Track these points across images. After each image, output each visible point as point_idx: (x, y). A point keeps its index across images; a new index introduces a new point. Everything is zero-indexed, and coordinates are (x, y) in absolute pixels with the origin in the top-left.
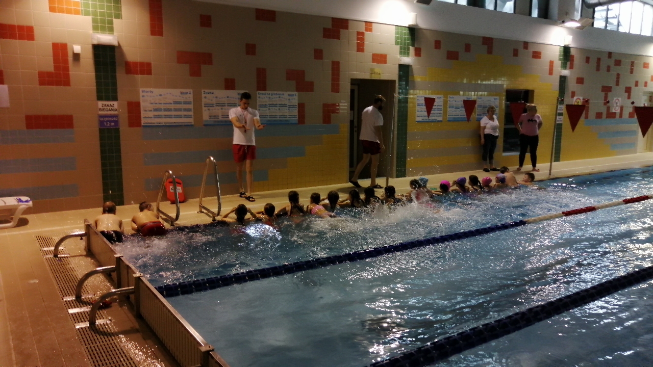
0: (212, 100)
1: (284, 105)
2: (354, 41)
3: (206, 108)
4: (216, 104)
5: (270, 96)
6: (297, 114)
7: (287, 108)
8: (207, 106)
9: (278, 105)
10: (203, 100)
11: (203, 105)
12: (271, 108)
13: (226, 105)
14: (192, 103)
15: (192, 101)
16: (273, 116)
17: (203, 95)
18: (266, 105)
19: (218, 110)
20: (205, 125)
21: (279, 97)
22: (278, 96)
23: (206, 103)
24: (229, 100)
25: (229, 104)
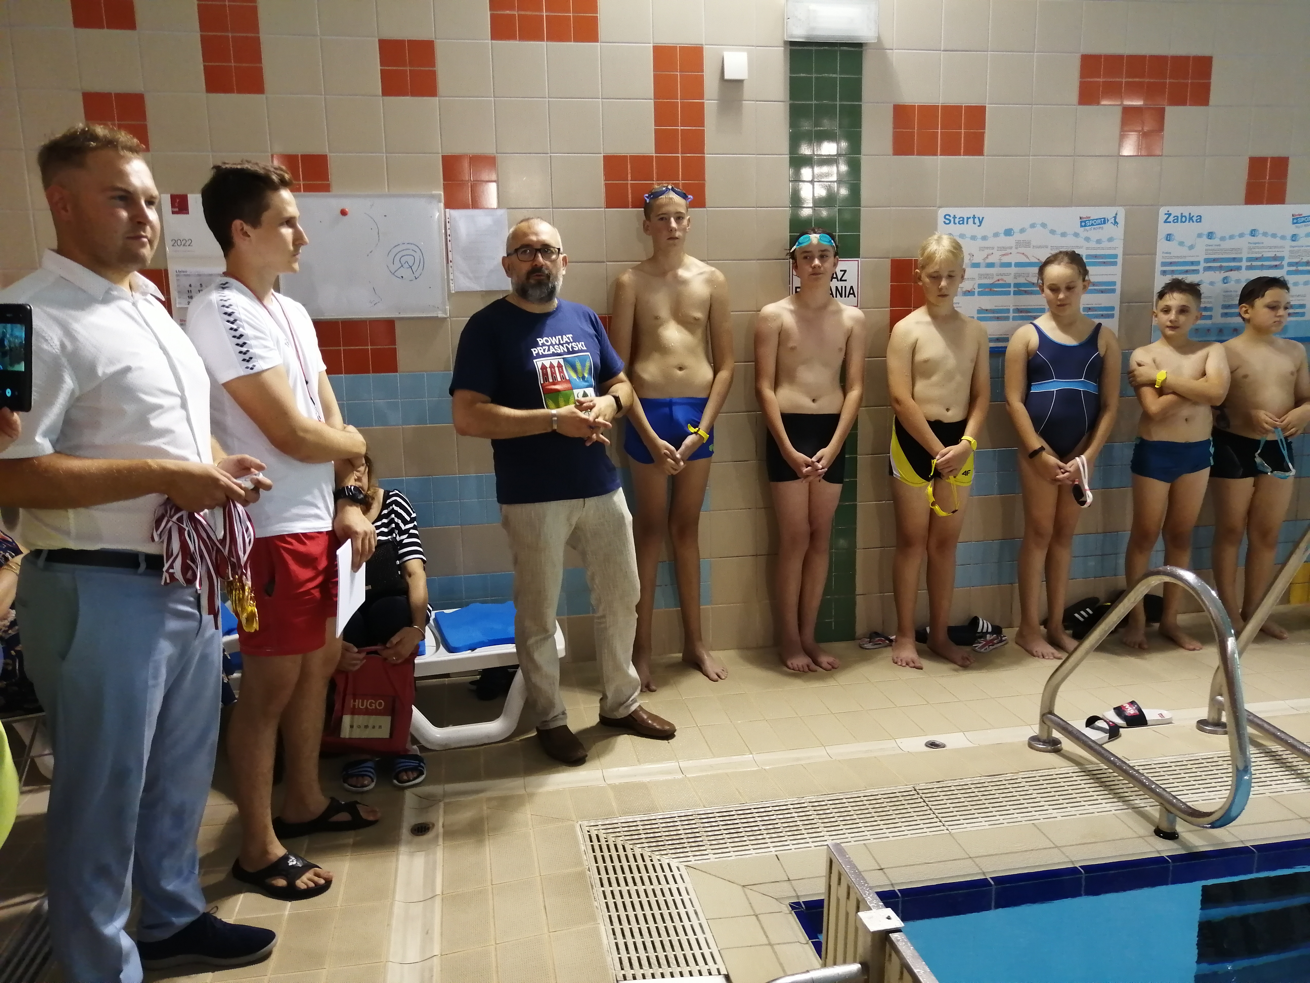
0: (1192, 247)
4: (1207, 260)
10: (1162, 246)
11: (1158, 268)
13: (1244, 264)
14: (1120, 260)
15: (1120, 252)
17: (1163, 229)
19: (1212, 283)
23: (1171, 258)
24: (1256, 243)
25: (1257, 259)
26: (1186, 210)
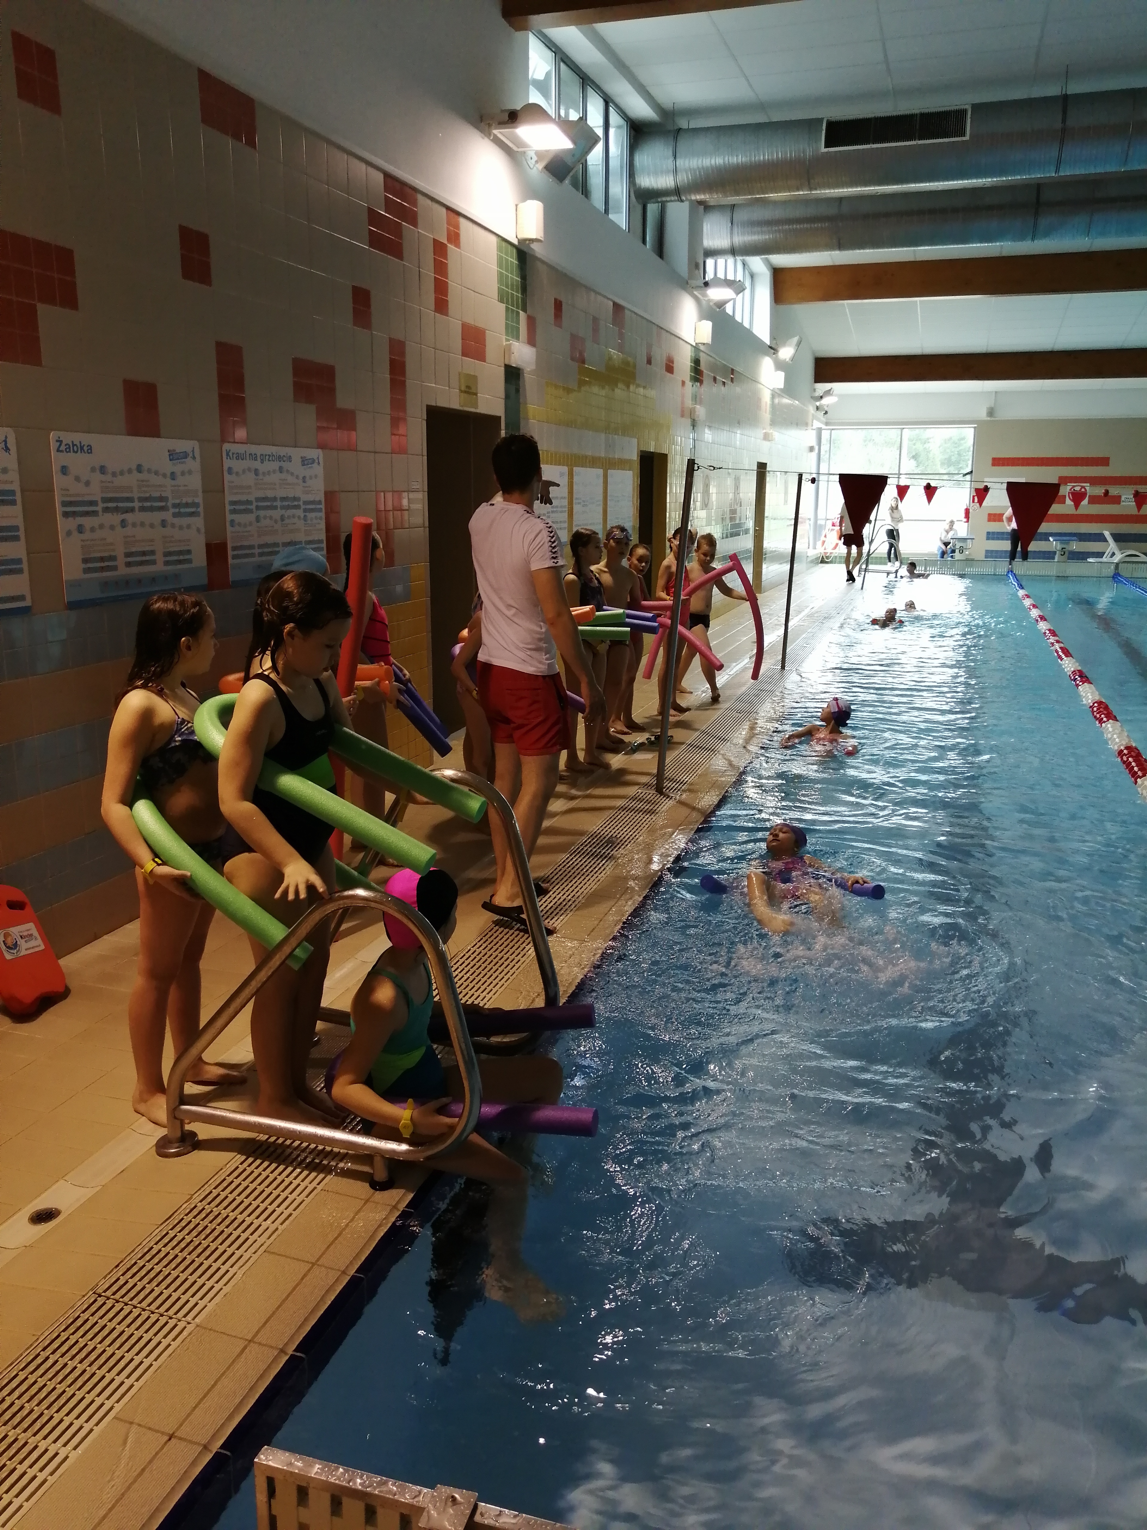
0: (87, 484)
1: (291, 503)
2: (429, 273)
3: (72, 523)
4: (105, 500)
5: (257, 464)
6: (323, 536)
7: (300, 513)
8: (74, 514)
9: (278, 503)
10: (58, 481)
11: (59, 509)
12: (262, 513)
13: (137, 504)
14: (18, 497)
15: (16, 487)
16: (266, 545)
17: (57, 460)
18: (248, 502)
19: (112, 527)
20: (73, 606)
21: (281, 469)
22: (275, 465)
23: (70, 496)
24: (142, 481)
25: (146, 499)
26: (77, 438)
